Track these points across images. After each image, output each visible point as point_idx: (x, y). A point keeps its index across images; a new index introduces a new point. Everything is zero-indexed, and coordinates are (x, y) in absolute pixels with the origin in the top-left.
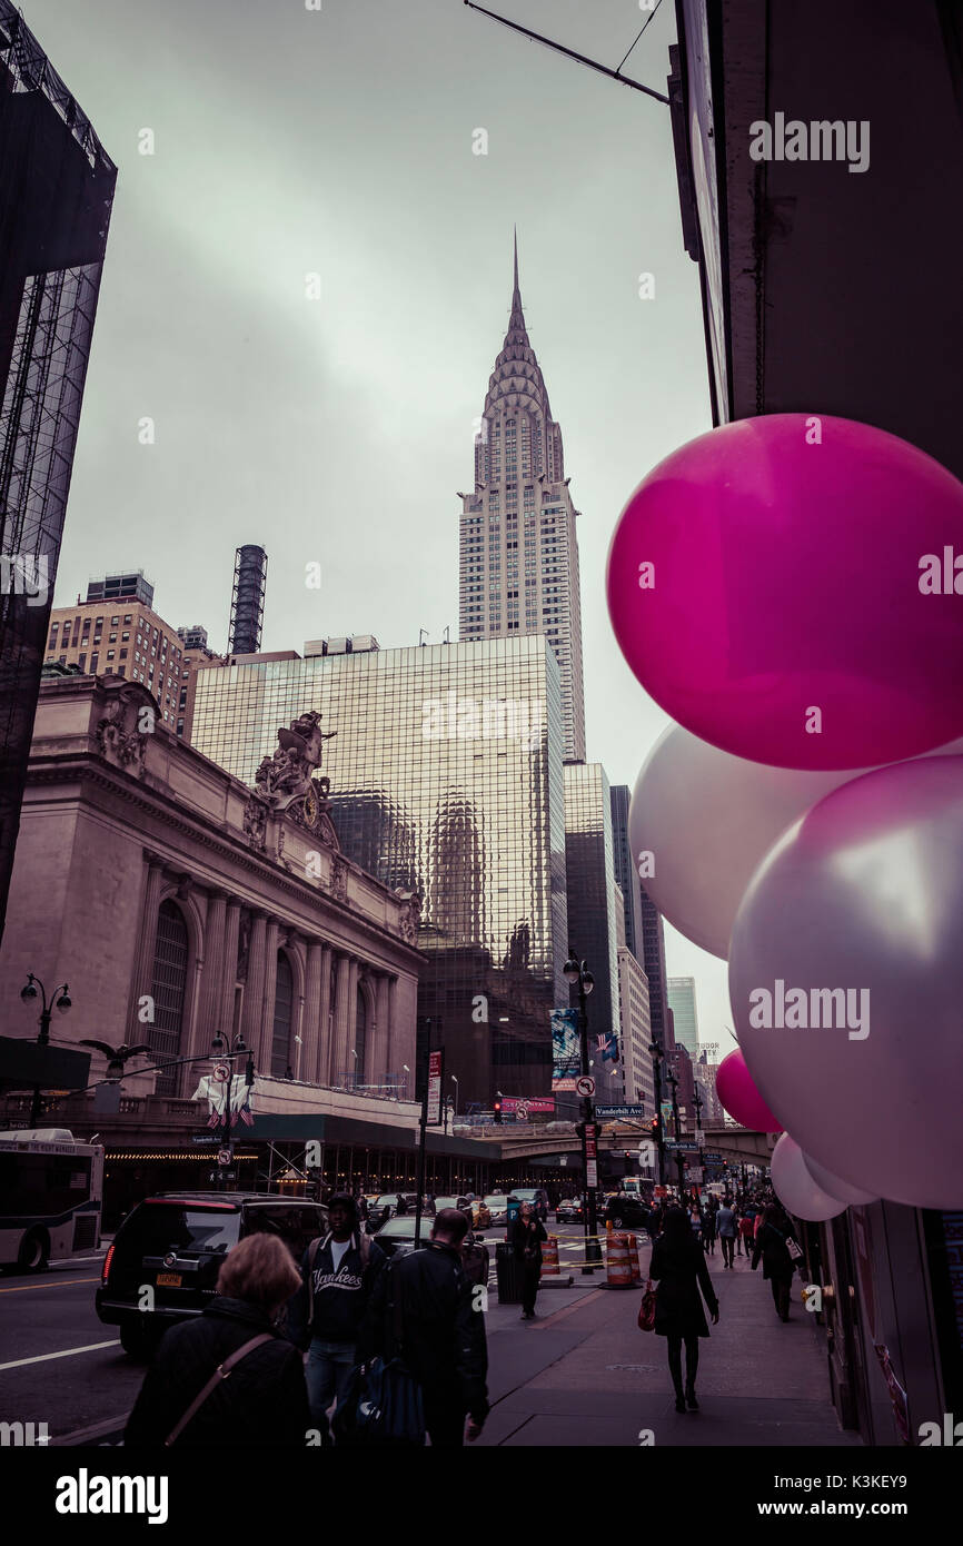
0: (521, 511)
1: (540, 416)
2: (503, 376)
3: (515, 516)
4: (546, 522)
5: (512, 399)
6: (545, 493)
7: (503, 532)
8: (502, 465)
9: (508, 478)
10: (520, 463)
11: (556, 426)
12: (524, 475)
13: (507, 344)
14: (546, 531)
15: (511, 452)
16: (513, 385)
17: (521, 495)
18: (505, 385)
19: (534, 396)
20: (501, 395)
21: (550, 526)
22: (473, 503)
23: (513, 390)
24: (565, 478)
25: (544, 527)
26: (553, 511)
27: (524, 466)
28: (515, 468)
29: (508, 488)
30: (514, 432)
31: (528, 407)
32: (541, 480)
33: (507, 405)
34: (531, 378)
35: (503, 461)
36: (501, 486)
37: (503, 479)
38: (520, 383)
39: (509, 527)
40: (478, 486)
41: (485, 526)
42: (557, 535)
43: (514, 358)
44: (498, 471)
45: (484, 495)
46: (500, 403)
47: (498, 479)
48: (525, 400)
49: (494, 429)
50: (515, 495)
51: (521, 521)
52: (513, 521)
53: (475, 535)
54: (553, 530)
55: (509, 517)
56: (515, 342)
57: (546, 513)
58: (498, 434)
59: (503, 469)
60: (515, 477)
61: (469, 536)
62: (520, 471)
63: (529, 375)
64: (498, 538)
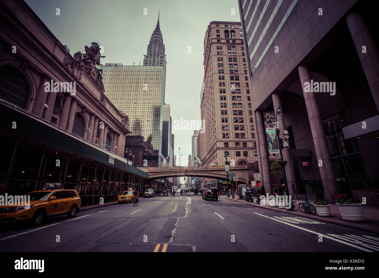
0: (156, 59)
1: (161, 42)
2: (154, 34)
3: (155, 60)
4: (161, 62)
5: (156, 38)
6: (161, 57)
7: (152, 63)
8: (153, 50)
9: (154, 53)
10: (157, 50)
11: (164, 45)
12: (157, 53)
13: (156, 29)
14: (161, 64)
15: (155, 48)
16: (156, 36)
17: (156, 56)
18: (155, 36)
19: (160, 39)
20: (154, 37)
21: (161, 63)
22: (146, 57)
23: (156, 37)
24: (165, 55)
25: (160, 63)
26: (162, 60)
27: (157, 51)
28: (155, 51)
29: (154, 55)
30: (156, 44)
31: (159, 40)
32: (160, 54)
33: (155, 39)
34: (160, 35)
35: (153, 49)
36: (152, 54)
37: (153, 53)
38: (158, 36)
39: (153, 62)
40: (148, 54)
41: (149, 61)
42: (163, 64)
43: (157, 31)
44: (152, 51)
45: (149, 55)
46: (154, 39)
47: (152, 53)
48: (158, 39)
49: (152, 43)
50: (155, 56)
51: (156, 61)
52: (154, 61)
53: (146, 63)
54: (162, 64)
55: (153, 60)
56: (157, 29)
57: (161, 60)
58: (153, 44)
59: (153, 51)
60: (155, 53)
61: (145, 63)
62: (156, 52)
64: (151, 64)
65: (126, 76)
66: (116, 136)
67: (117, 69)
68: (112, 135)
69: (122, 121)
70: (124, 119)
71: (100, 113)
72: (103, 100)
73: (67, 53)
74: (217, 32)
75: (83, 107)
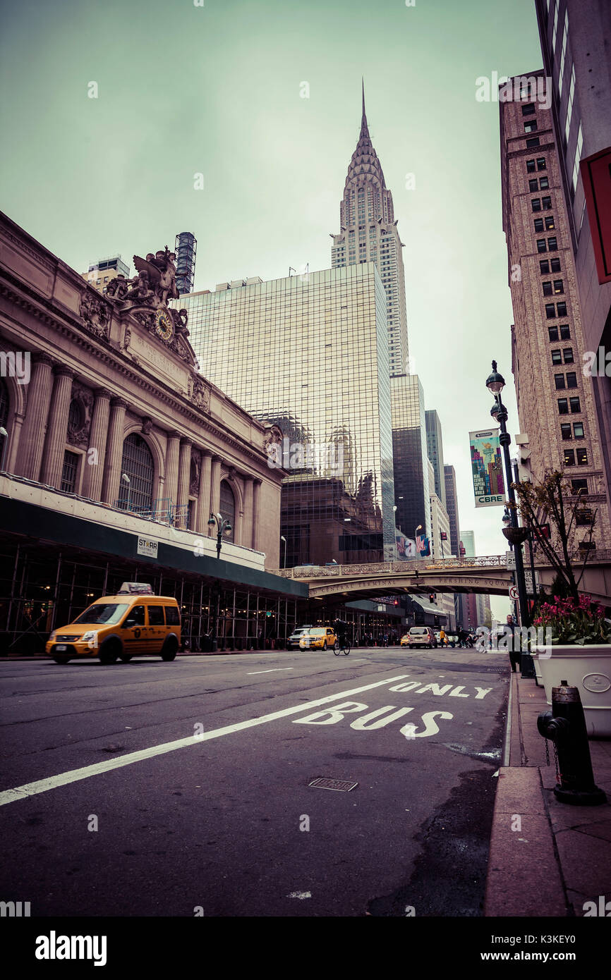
0: (368, 241)
1: (379, 185)
2: (356, 164)
3: (364, 245)
4: (383, 247)
5: (362, 177)
6: (383, 230)
7: (357, 254)
8: (356, 215)
9: (360, 223)
10: (367, 213)
11: (389, 192)
12: (370, 220)
13: (359, 146)
14: (384, 252)
15: (361, 208)
16: (362, 169)
17: (368, 232)
18: (357, 169)
19: (375, 174)
20: (355, 175)
21: (386, 249)
22: (339, 240)
23: (362, 171)
24: (395, 220)
25: (383, 249)
26: (388, 240)
27: (370, 215)
28: (364, 217)
29: (360, 228)
30: (363, 196)
31: (371, 181)
32: (380, 222)
33: (359, 180)
34: (373, 164)
35: (357, 212)
36: (355, 228)
37: (357, 223)
38: (366, 167)
39: (361, 251)
40: (343, 229)
41: (347, 251)
42: (390, 253)
43: (363, 154)
44: (354, 219)
45: (346, 234)
46: (355, 180)
47: (354, 223)
48: (369, 176)
49: (351, 194)
50: (364, 233)
51: (368, 247)
52: (363, 248)
53: (341, 257)
54: (388, 251)
55: (361, 245)
56: (363, 145)
57: (383, 241)
58: (353, 197)
59: (357, 218)
60: (364, 222)
61: (337, 258)
62: (367, 218)
63: (372, 162)
64: (354, 258)
65: (273, 312)
66: (250, 485)
67: (248, 295)
68: (238, 484)
69: (265, 442)
70: (270, 435)
71: (193, 426)
72: (198, 391)
73: (85, 287)
74: (525, 114)
75: (145, 419)
